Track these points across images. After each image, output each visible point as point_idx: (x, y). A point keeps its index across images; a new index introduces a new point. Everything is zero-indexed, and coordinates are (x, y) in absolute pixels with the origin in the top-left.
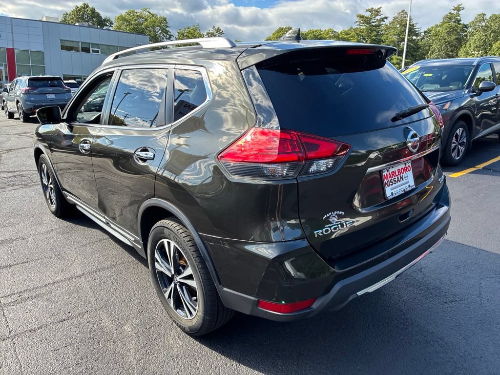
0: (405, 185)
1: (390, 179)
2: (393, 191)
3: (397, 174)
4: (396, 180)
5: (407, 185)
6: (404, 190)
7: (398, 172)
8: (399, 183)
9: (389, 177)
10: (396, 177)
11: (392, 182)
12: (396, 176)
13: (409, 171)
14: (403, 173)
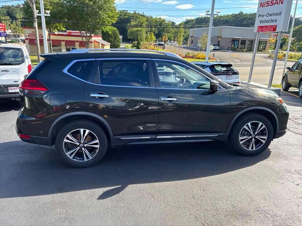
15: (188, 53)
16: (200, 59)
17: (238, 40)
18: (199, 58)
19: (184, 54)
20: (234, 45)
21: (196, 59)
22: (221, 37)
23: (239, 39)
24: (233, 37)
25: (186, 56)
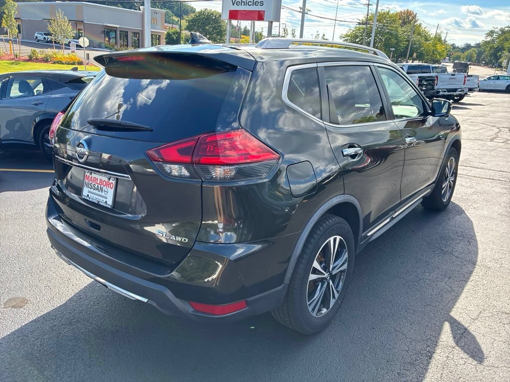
0: (103, 199)
1: (91, 182)
2: (90, 194)
3: (98, 182)
4: (96, 187)
5: (105, 200)
6: (99, 202)
7: (100, 182)
8: (97, 192)
9: (91, 180)
10: (97, 185)
11: (91, 186)
12: (97, 183)
13: (112, 188)
14: (104, 186)
15: (34, 52)
16: (63, 64)
17: (114, 30)
18: (60, 63)
19: (26, 53)
20: (110, 39)
21: (54, 63)
22: (83, 22)
23: (116, 28)
24: (105, 24)
25: (29, 57)
